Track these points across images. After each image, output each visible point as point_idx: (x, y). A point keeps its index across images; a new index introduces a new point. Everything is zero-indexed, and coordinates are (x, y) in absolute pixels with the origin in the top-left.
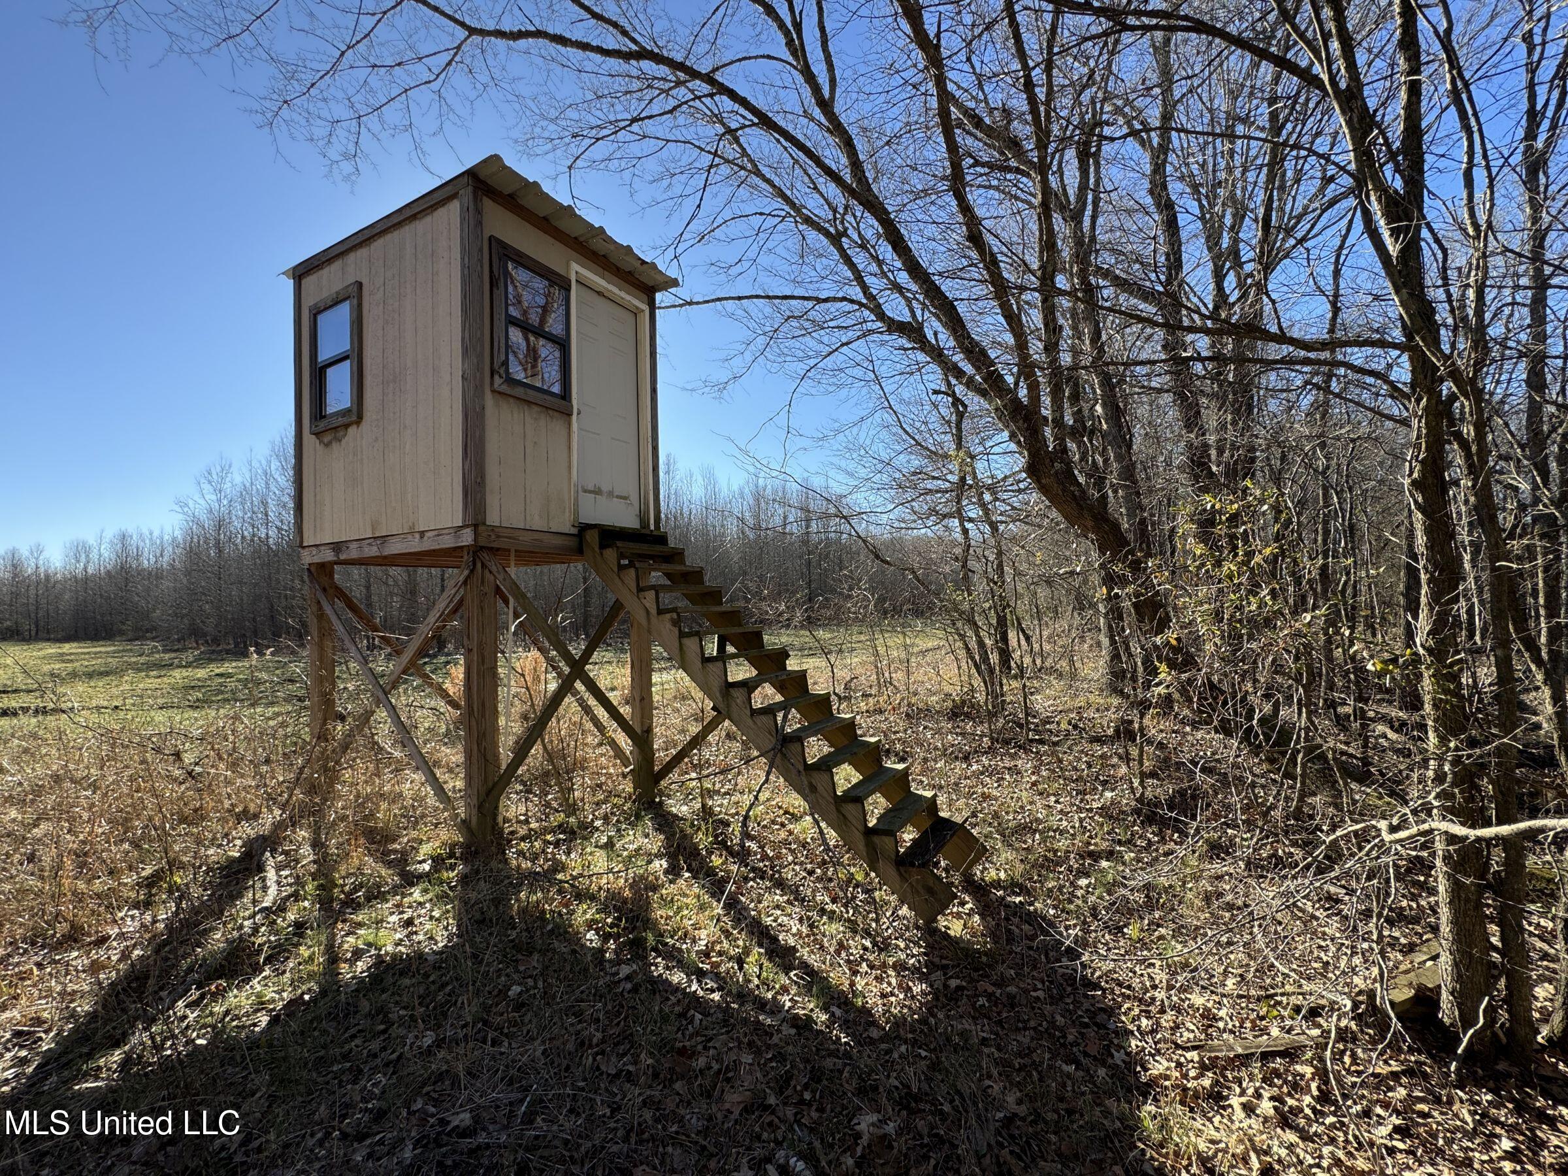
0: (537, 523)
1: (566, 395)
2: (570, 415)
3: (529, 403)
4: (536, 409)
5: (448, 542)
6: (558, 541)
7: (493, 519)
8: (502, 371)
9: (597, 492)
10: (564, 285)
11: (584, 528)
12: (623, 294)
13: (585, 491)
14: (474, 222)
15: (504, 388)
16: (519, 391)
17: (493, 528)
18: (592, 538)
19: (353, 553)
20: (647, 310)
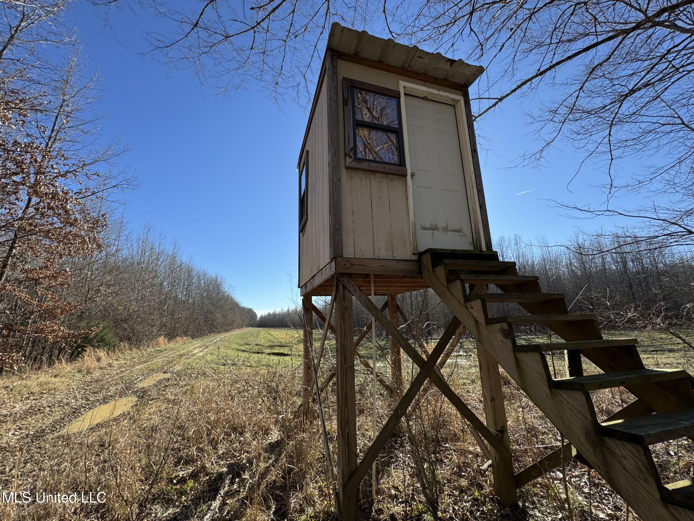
0: (384, 254)
1: (402, 163)
2: (405, 176)
3: (373, 172)
4: (379, 175)
5: (328, 274)
6: (402, 266)
7: (348, 252)
8: (351, 154)
9: (434, 228)
10: (395, 96)
11: (421, 255)
12: (441, 93)
13: (424, 229)
14: (332, 73)
15: (354, 164)
16: (364, 165)
17: (348, 260)
18: (427, 260)
20: (462, 99)
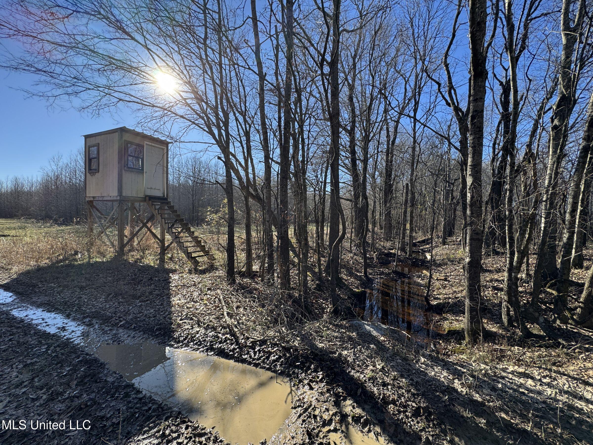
0: (135, 195)
1: (143, 169)
2: (143, 173)
3: (133, 171)
4: (135, 172)
5: (115, 198)
6: (140, 199)
7: (124, 194)
8: (127, 166)
9: (151, 188)
10: (143, 147)
11: (146, 196)
13: (148, 188)
14: (121, 137)
15: (127, 169)
16: (131, 169)
17: (125, 196)
18: (147, 198)
19: (97, 199)
20: (166, 148)
